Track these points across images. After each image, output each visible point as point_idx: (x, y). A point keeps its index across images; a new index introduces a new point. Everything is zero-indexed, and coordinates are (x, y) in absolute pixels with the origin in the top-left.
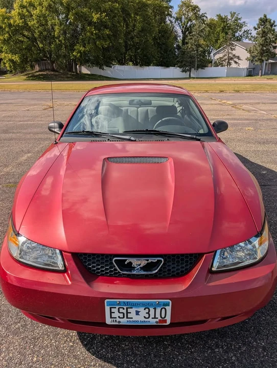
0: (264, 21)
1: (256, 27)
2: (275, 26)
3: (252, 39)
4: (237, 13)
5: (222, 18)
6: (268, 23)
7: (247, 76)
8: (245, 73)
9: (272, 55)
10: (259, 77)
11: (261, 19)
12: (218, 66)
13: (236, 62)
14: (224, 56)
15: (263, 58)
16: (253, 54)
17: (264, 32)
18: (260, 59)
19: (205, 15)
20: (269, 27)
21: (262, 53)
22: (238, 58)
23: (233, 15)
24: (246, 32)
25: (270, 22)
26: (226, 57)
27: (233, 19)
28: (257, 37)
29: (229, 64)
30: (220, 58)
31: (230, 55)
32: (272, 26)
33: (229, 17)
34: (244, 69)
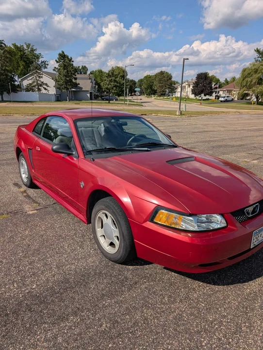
0: (63, 56)
1: (58, 60)
2: (73, 61)
3: (56, 70)
4: (31, 45)
5: (18, 47)
6: (66, 58)
7: (56, 101)
8: (54, 98)
9: (75, 85)
10: (68, 102)
11: (60, 55)
12: (29, 91)
13: (45, 89)
14: (33, 82)
15: (68, 87)
16: (59, 83)
17: (65, 65)
18: (65, 87)
19: (3, 42)
20: (68, 61)
21: (66, 82)
22: (46, 84)
23: (28, 46)
24: (43, 62)
25: (68, 58)
26: (35, 84)
27: (29, 50)
28: (60, 69)
29: (39, 90)
30: (30, 84)
31: (38, 82)
32: (70, 61)
33: (25, 47)
34: (52, 95)
